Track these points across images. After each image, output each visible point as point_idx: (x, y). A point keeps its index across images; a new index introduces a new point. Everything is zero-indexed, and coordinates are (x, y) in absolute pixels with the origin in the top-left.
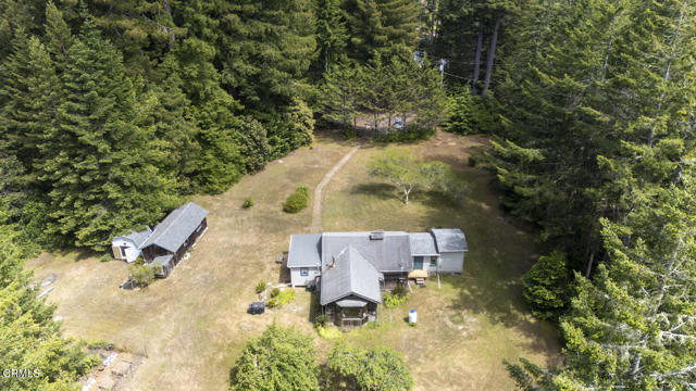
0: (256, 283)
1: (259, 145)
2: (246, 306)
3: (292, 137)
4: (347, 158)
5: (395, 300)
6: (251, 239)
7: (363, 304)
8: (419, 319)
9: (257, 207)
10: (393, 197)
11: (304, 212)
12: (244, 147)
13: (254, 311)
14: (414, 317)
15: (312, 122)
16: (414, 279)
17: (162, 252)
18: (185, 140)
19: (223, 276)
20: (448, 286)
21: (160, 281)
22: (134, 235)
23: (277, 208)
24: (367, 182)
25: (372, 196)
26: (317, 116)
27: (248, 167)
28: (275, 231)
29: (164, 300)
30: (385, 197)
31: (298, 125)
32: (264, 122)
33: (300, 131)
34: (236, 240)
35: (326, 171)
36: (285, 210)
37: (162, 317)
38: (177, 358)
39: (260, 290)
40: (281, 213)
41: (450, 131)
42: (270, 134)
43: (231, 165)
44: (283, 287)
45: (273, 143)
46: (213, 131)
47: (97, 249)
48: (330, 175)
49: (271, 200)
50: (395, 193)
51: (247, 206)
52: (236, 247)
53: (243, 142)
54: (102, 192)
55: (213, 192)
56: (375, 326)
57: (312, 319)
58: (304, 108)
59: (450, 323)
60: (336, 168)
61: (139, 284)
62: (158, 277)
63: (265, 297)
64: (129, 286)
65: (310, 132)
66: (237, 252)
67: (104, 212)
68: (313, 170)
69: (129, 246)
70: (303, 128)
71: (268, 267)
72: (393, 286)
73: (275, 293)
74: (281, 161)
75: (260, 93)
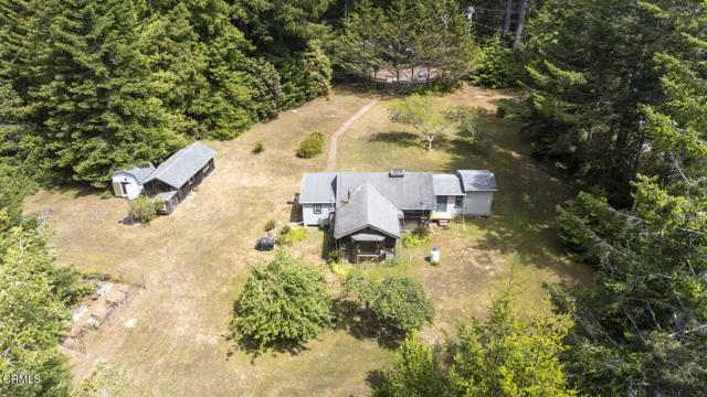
0: (265, 222)
1: (271, 90)
2: (254, 242)
3: (307, 86)
4: (366, 109)
5: (416, 240)
6: (262, 181)
7: (381, 238)
8: (442, 259)
9: (268, 152)
10: (416, 145)
11: (320, 157)
12: (256, 91)
13: (263, 247)
14: (436, 256)
15: (329, 71)
16: (436, 221)
17: (165, 187)
18: (192, 74)
19: (230, 214)
20: (474, 228)
21: (162, 218)
22: (136, 171)
23: (290, 154)
24: (387, 131)
25: (392, 144)
26: (335, 67)
27: (260, 115)
28: (287, 174)
29: (166, 235)
30: (406, 145)
31: (314, 74)
32: (278, 67)
33: (317, 80)
34: (245, 182)
35: (343, 120)
36: (299, 156)
37: (163, 251)
38: (177, 289)
39: (270, 227)
40: (295, 158)
41: (477, 85)
42: (283, 81)
43: (241, 111)
44: (294, 226)
45: (287, 90)
46: (222, 70)
47: (96, 185)
48: (347, 124)
49: (284, 146)
50: (418, 141)
51: (258, 150)
52: (245, 188)
53: (255, 85)
54: (102, 123)
55: (222, 137)
56: (393, 264)
57: (325, 256)
58: (320, 56)
59: (476, 264)
60: (354, 118)
61: (138, 220)
62: (159, 213)
63: (275, 234)
64: (128, 221)
65: (327, 82)
66: (246, 193)
67: (104, 145)
68: (329, 119)
69: (131, 182)
70: (319, 77)
71: (279, 207)
72: (414, 226)
73: (286, 231)
74: (295, 111)
75: (273, 32)
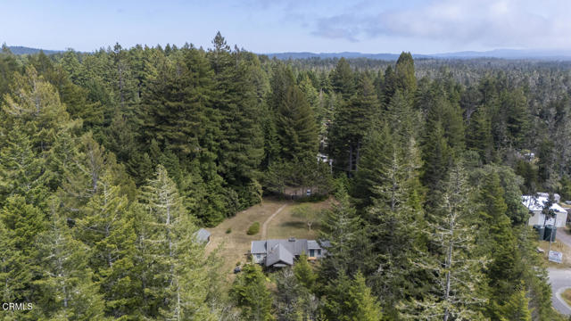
1: (234, 203)
3: (251, 199)
4: (280, 210)
6: (233, 246)
7: (285, 265)
9: (233, 232)
10: (304, 227)
11: (258, 234)
12: (226, 203)
15: (261, 191)
23: (244, 233)
24: (289, 221)
25: (293, 227)
26: (264, 188)
27: (228, 214)
28: (243, 242)
30: (299, 228)
31: (254, 193)
32: (237, 191)
33: (255, 196)
35: (268, 216)
36: (248, 234)
40: (246, 235)
42: (240, 197)
43: (220, 213)
45: (241, 202)
46: (213, 195)
48: (270, 218)
49: (240, 230)
51: (228, 232)
53: (226, 201)
55: (210, 226)
58: (257, 184)
60: (274, 215)
65: (260, 197)
68: (261, 216)
70: (257, 194)
71: (241, 257)
73: (245, 265)
74: (244, 212)
75: (236, 176)
